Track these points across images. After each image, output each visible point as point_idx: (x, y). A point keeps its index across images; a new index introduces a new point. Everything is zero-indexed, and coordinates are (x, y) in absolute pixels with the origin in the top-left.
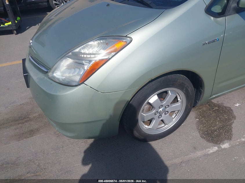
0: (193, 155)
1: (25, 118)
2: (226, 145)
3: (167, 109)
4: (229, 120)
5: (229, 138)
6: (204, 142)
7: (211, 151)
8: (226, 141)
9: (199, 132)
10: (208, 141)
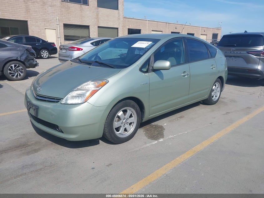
0: (145, 146)
1: (25, 145)
2: (161, 140)
3: (127, 121)
4: (162, 130)
5: (163, 137)
6: (150, 140)
7: (154, 143)
8: (161, 138)
9: (147, 137)
10: (152, 139)
